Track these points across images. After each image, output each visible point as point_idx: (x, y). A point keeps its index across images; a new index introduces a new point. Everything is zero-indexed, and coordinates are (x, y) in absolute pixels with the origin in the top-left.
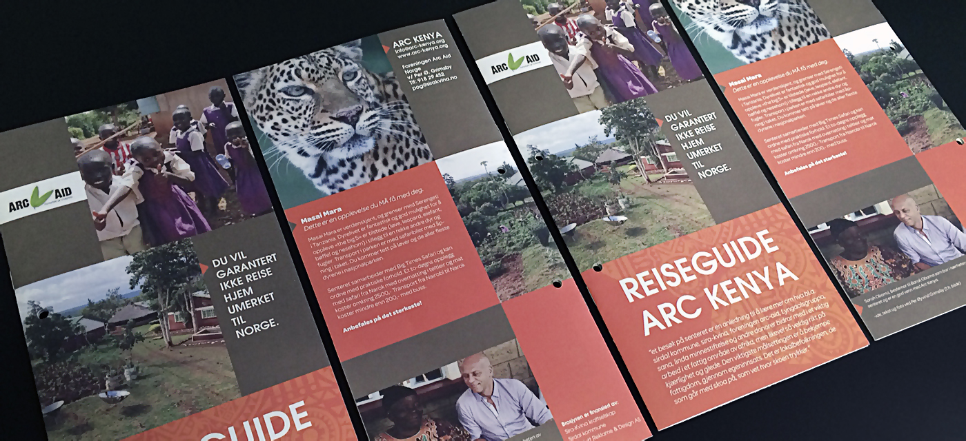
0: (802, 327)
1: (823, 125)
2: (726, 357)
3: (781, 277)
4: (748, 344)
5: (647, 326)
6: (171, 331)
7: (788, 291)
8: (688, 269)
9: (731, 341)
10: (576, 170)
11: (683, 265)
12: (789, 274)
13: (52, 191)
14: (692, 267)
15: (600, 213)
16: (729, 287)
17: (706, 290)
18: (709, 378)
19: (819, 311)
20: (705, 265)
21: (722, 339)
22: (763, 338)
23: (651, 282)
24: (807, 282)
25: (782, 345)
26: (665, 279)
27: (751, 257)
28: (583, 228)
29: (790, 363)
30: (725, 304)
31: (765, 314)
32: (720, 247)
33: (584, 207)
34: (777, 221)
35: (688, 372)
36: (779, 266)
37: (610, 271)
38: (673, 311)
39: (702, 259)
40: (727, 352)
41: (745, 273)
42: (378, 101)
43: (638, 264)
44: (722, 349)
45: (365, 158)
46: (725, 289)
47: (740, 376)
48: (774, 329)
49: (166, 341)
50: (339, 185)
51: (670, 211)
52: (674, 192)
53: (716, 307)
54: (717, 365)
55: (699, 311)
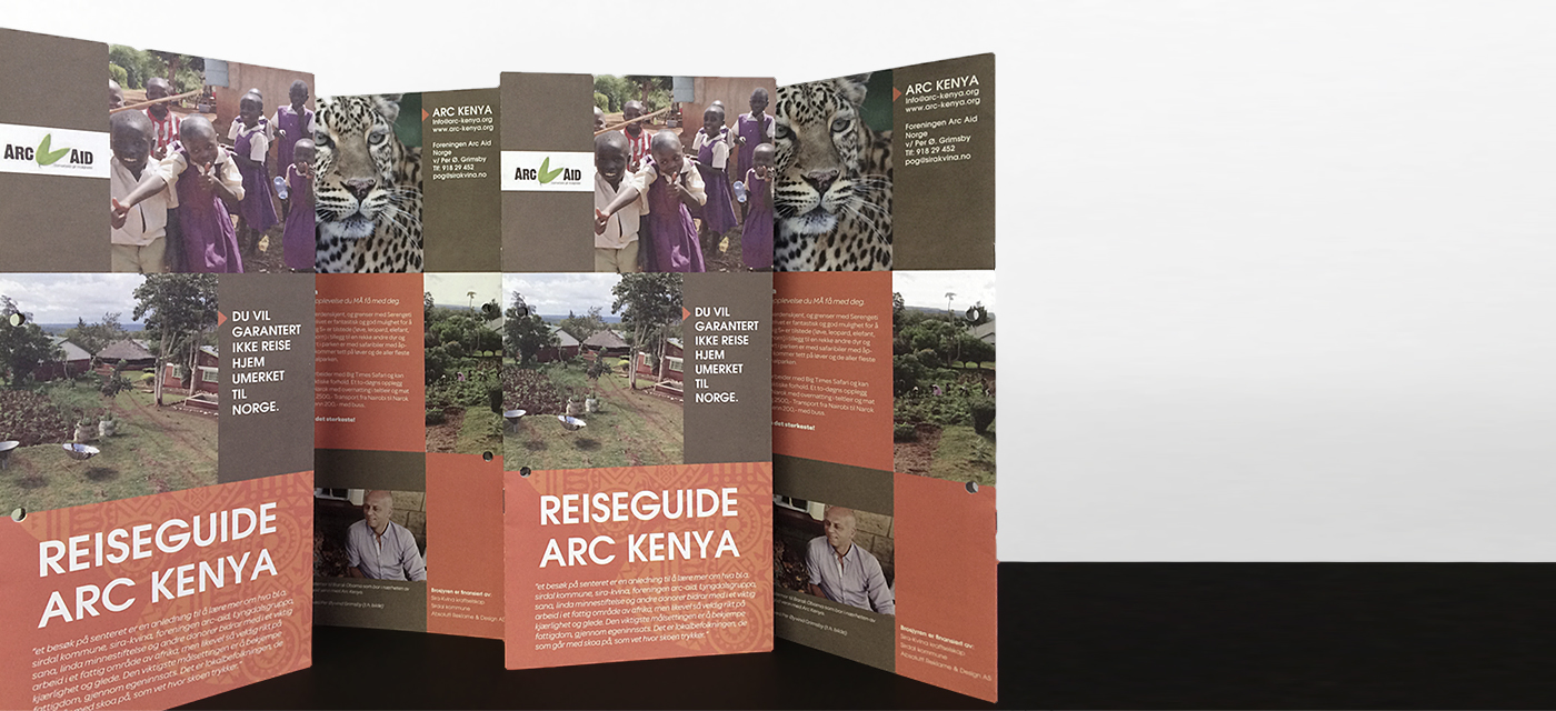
0: (711, 610)
1: (810, 384)
2: (612, 617)
3: (722, 548)
4: (645, 610)
5: (547, 557)
6: (164, 386)
7: (720, 566)
8: (625, 507)
9: (628, 601)
10: (555, 344)
11: (621, 501)
12: (733, 547)
13: (68, 150)
14: (629, 507)
15: (557, 408)
16: (658, 542)
17: (631, 537)
18: (584, 634)
19: (741, 598)
20: (645, 508)
21: (619, 597)
22: (663, 609)
23: (575, 509)
24: (746, 563)
25: (680, 622)
26: (593, 510)
27: (701, 514)
28: (531, 419)
29: (678, 643)
30: (644, 559)
31: (680, 583)
32: (672, 492)
33: (543, 394)
34: (755, 481)
35: (564, 621)
36: (727, 534)
37: (537, 482)
38: (583, 550)
39: (647, 500)
40: (617, 612)
41: (685, 530)
42: (858, 170)
43: (571, 483)
44: (613, 607)
45: (358, 243)
46: (652, 542)
47: (617, 641)
48: (681, 603)
49: (155, 397)
50: (324, 265)
51: (638, 432)
52: (655, 408)
53: (632, 559)
54: (599, 623)
55: (611, 558)
